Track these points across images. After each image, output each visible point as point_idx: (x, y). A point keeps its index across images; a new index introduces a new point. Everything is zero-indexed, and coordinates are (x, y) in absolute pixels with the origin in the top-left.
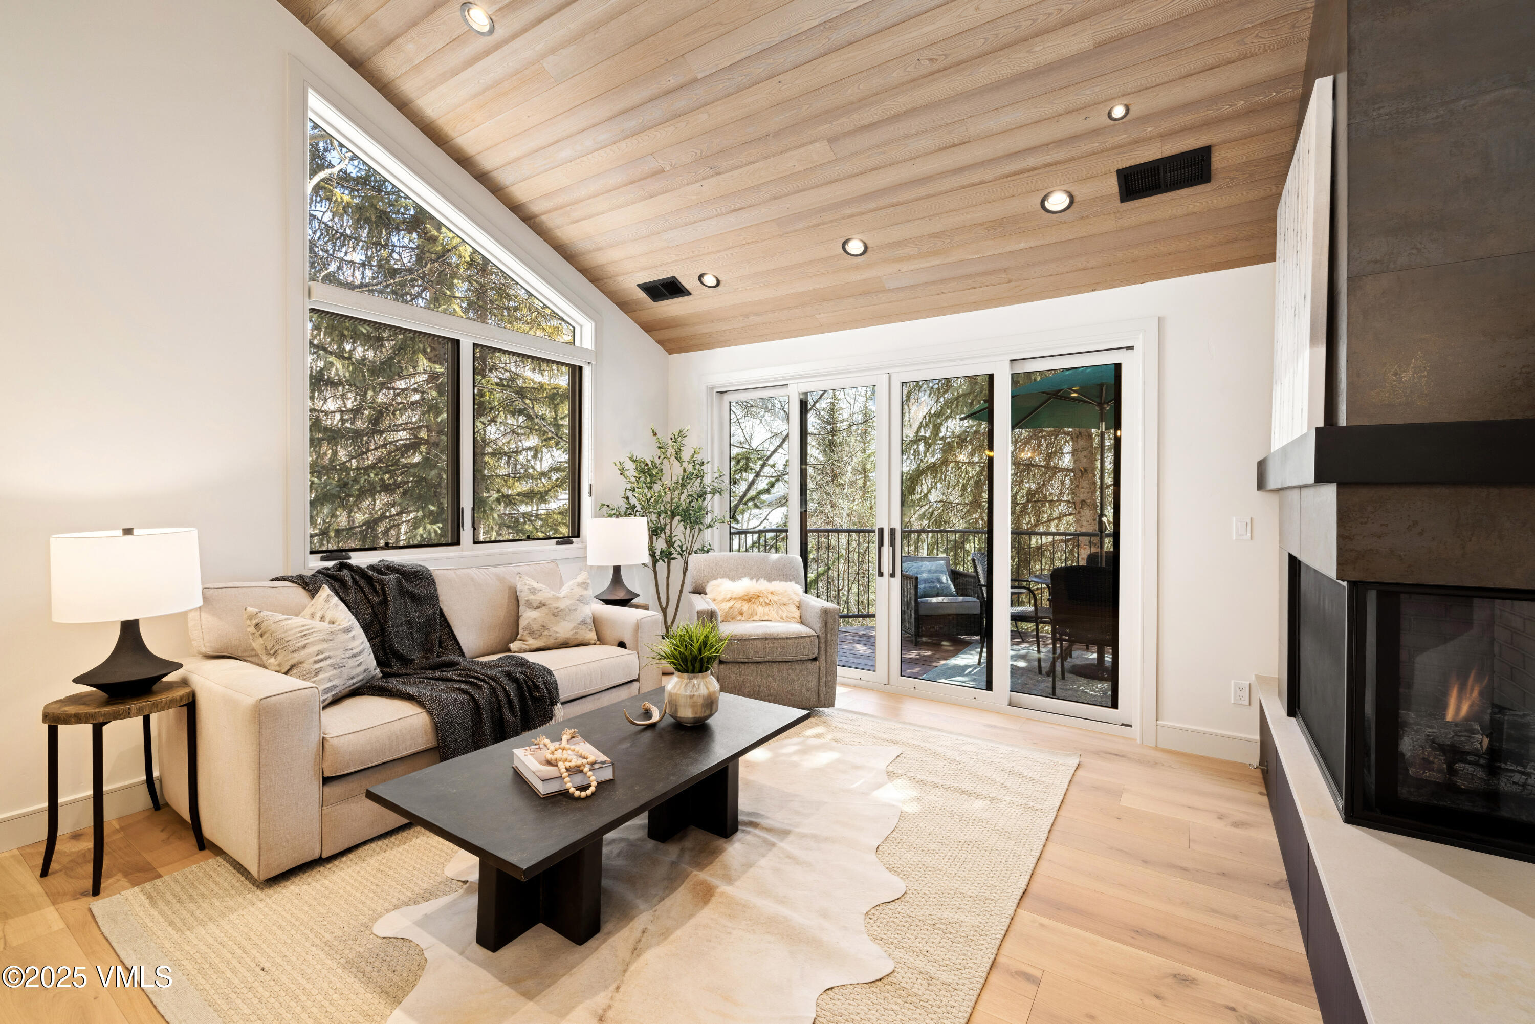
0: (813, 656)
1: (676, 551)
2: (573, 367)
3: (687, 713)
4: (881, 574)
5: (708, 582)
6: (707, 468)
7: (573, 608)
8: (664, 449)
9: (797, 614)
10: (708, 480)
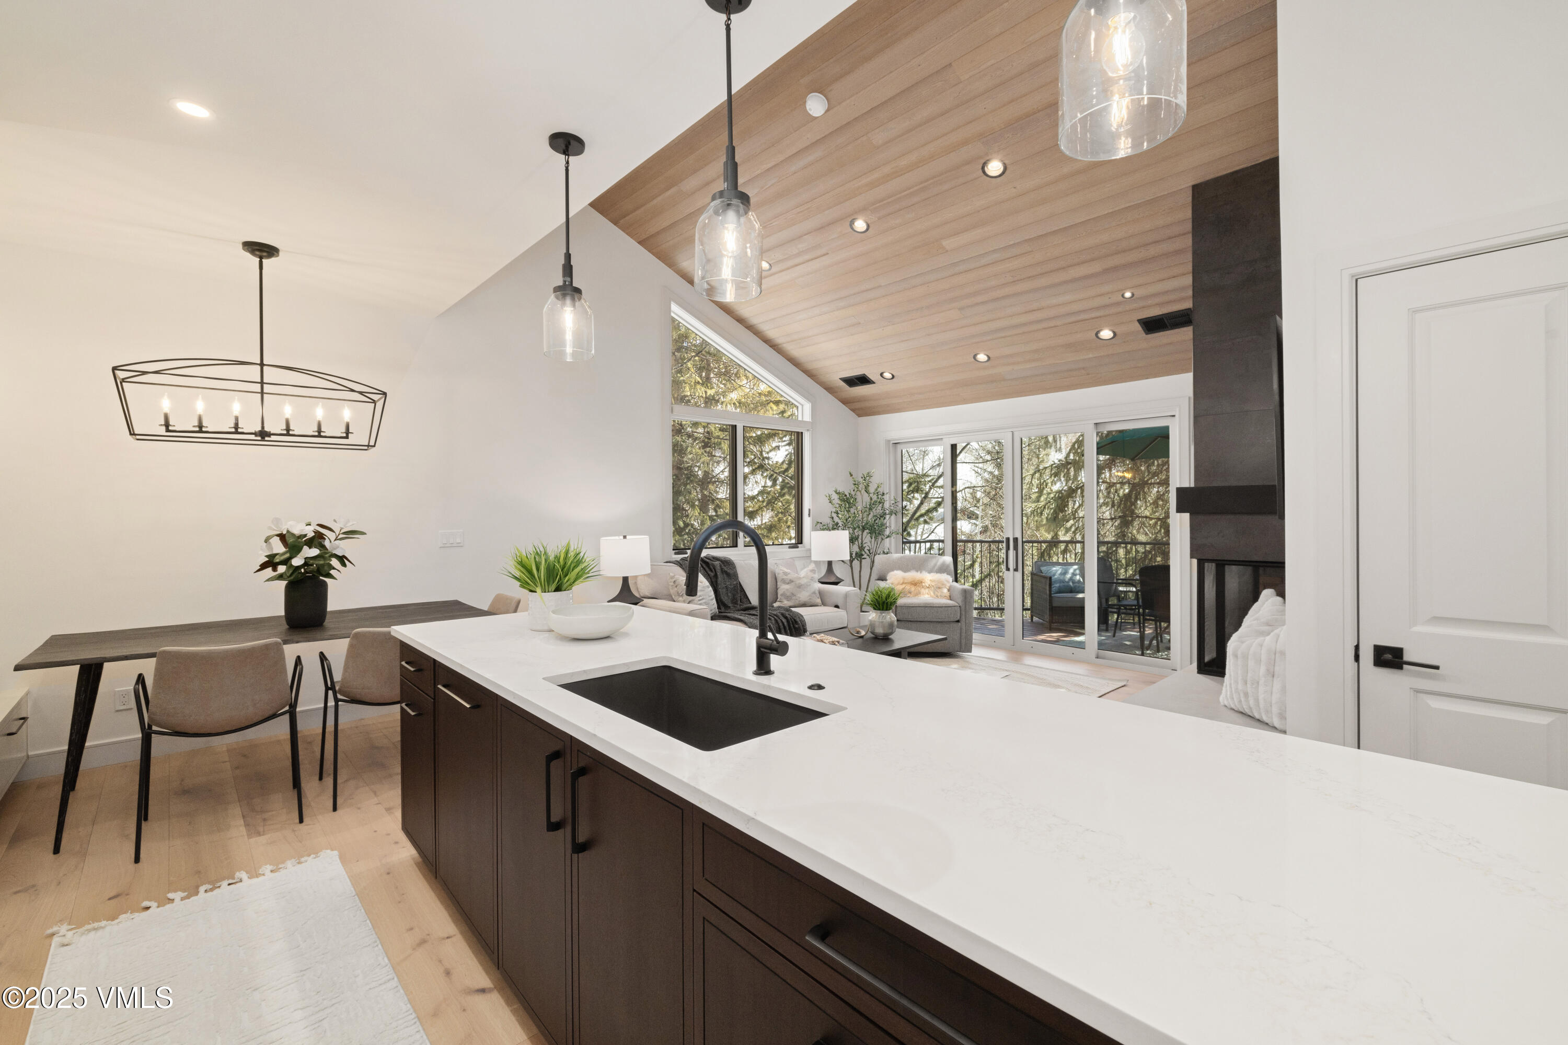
0: (957, 619)
1: (866, 553)
2: (798, 433)
3: (880, 631)
4: (1008, 569)
5: (888, 573)
6: (886, 497)
7: (809, 584)
8: (858, 485)
9: (948, 594)
10: (887, 505)
